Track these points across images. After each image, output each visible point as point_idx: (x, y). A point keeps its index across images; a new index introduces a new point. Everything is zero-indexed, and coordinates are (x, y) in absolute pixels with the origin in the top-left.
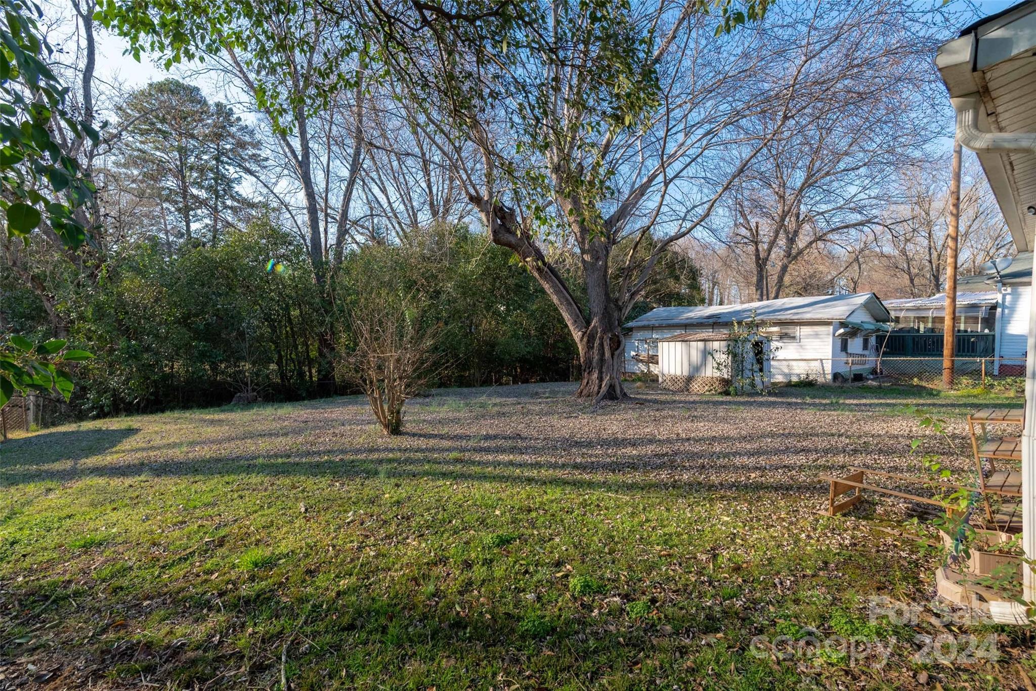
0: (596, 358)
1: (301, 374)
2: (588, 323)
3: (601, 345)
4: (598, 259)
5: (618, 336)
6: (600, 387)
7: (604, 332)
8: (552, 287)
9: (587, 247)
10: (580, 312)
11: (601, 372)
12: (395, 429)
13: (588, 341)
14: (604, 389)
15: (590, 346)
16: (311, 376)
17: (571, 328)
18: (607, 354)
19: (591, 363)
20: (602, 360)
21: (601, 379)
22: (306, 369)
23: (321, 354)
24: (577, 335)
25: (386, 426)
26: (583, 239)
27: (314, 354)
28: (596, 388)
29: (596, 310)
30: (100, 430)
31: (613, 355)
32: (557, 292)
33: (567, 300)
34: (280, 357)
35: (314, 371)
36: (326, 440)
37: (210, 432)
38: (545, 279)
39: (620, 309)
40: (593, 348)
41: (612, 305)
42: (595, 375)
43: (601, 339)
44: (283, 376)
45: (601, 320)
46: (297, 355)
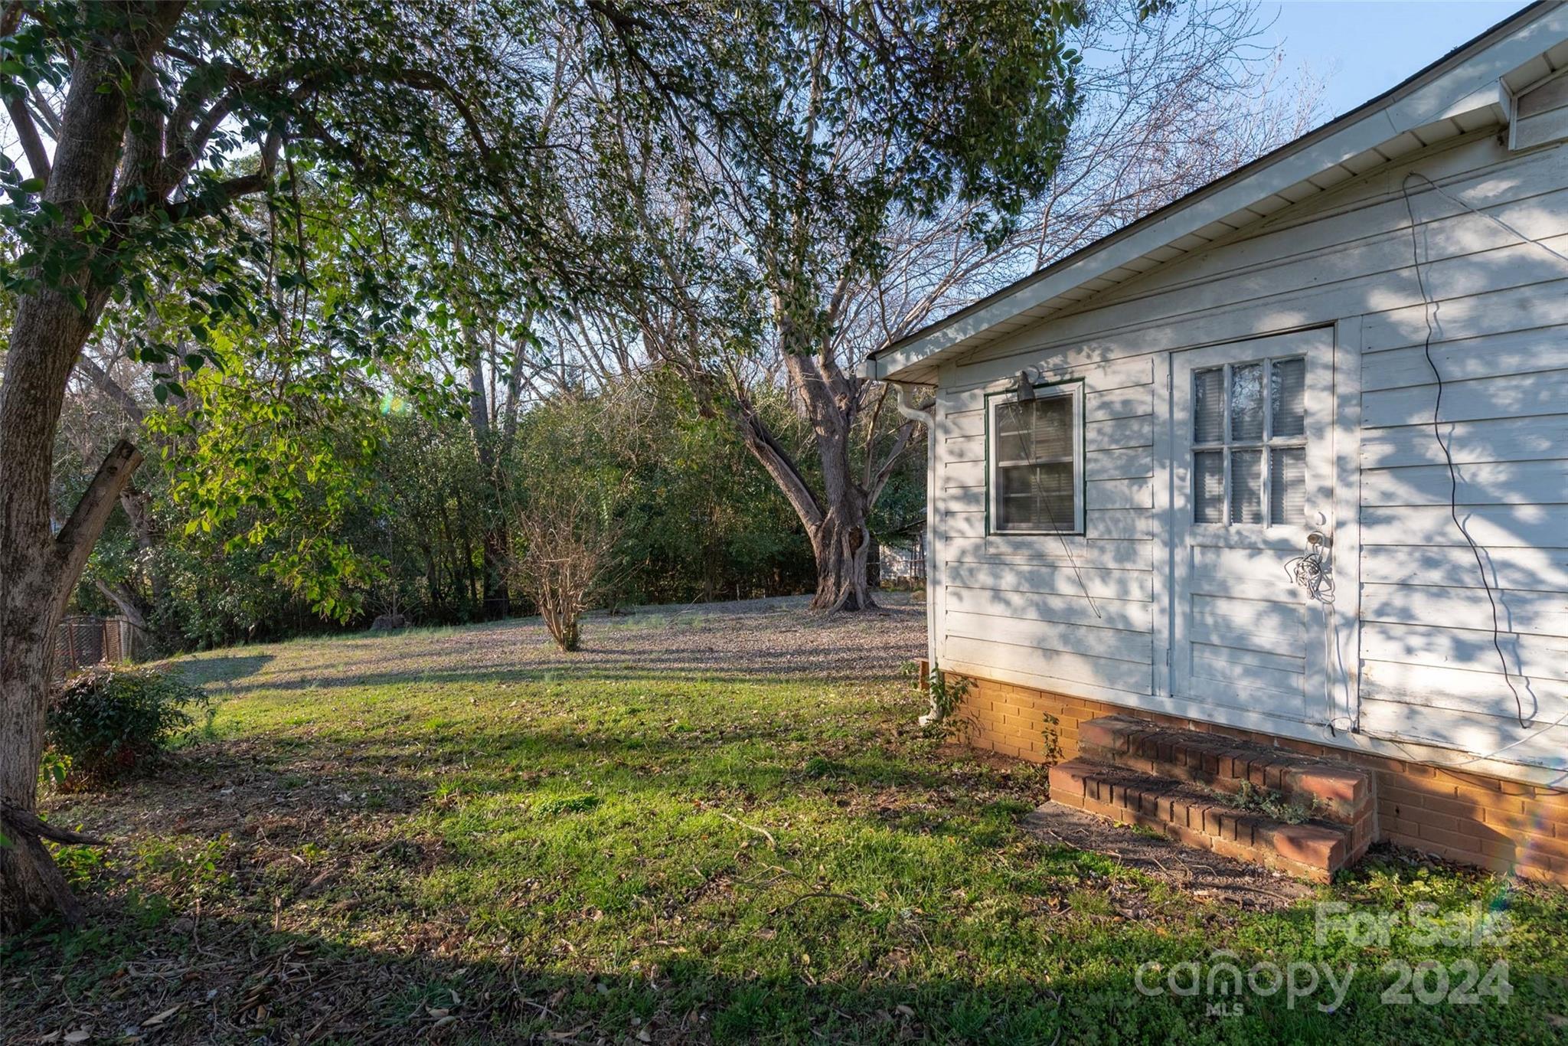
0: (833, 558)
1: (461, 590)
2: (824, 514)
3: (839, 541)
4: (833, 432)
5: (860, 531)
6: (837, 595)
7: (843, 525)
8: (776, 469)
9: (819, 417)
10: (814, 500)
11: (838, 577)
12: (572, 645)
13: (824, 537)
14: (842, 597)
15: (825, 545)
16: (474, 594)
17: (804, 521)
18: (847, 553)
19: (827, 565)
20: (840, 560)
21: (838, 585)
22: (468, 582)
23: (488, 562)
24: (811, 529)
25: (561, 642)
26: (815, 407)
27: (478, 561)
28: (833, 598)
29: (833, 497)
30: (226, 658)
31: (853, 555)
32: (785, 476)
33: (796, 485)
34: (432, 566)
35: (478, 586)
36: (494, 656)
37: (359, 654)
38: (768, 459)
39: (865, 495)
40: (829, 545)
41: (854, 491)
42: (832, 580)
43: (839, 534)
44: (436, 594)
45: (838, 511)
46: (454, 563)
